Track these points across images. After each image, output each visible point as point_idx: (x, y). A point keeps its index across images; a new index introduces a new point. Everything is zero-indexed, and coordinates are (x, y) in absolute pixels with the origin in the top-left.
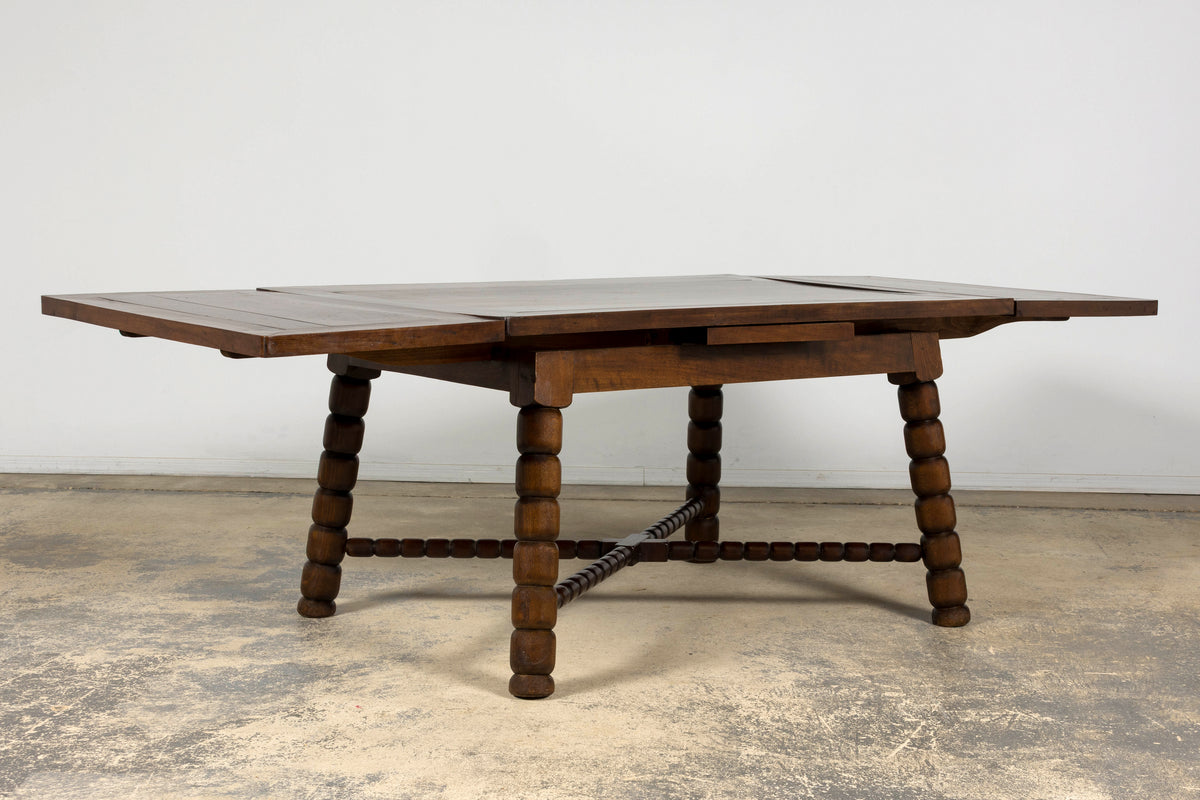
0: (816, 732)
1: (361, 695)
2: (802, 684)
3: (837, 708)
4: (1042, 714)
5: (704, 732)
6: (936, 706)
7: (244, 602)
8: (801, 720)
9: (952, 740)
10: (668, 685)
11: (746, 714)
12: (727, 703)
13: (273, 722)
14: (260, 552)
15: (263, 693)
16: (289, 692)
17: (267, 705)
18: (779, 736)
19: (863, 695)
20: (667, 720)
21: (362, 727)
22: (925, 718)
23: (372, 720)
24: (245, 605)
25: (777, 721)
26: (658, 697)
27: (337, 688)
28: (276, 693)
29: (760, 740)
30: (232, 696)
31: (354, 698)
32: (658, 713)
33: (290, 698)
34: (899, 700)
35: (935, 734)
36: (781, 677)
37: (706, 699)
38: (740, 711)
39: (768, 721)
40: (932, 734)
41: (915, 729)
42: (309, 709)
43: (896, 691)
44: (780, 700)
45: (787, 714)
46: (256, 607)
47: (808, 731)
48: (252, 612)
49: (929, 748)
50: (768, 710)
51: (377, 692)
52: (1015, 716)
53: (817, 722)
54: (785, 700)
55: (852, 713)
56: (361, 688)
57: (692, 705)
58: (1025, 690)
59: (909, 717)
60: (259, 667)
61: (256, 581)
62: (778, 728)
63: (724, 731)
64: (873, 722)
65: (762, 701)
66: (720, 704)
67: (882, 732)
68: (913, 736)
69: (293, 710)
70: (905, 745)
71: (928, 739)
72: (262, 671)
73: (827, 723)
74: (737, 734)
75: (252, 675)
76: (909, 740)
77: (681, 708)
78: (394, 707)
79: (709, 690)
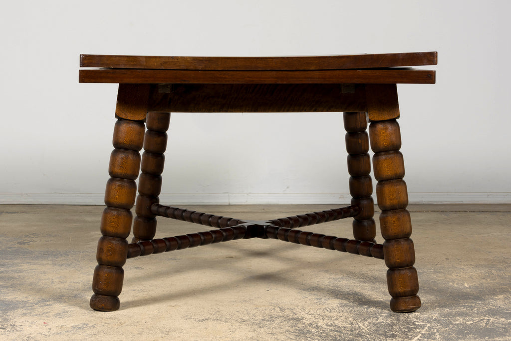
0: (357, 331)
1: (47, 317)
2: (345, 305)
3: (369, 318)
4: (507, 318)
5: (282, 333)
6: (436, 315)
8: (346, 325)
9: (450, 334)
10: (254, 307)
11: (308, 322)
12: (295, 316)
18: (332, 334)
20: (255, 327)
21: (48, 334)
22: (429, 322)
23: (54, 330)
25: (330, 326)
26: (248, 314)
27: (30, 313)
29: (320, 336)
31: (43, 318)
32: (249, 322)
35: (437, 331)
36: (329, 301)
37: (281, 314)
38: (305, 321)
39: (324, 326)
40: (435, 331)
41: (423, 328)
42: (11, 325)
44: (331, 314)
45: (336, 322)
47: (352, 331)
49: (435, 339)
50: (323, 320)
51: (58, 314)
52: (489, 320)
53: (357, 326)
54: (334, 314)
55: (379, 321)
56: (47, 313)
57: (272, 318)
58: (493, 305)
59: (418, 322)
62: (332, 330)
63: (296, 332)
64: (395, 325)
65: (319, 315)
66: (291, 317)
67: (401, 331)
68: (423, 332)
70: (418, 337)
71: (433, 333)
73: (364, 326)
74: (303, 333)
76: (420, 335)
77: (264, 320)
78: (69, 323)
79: (282, 310)
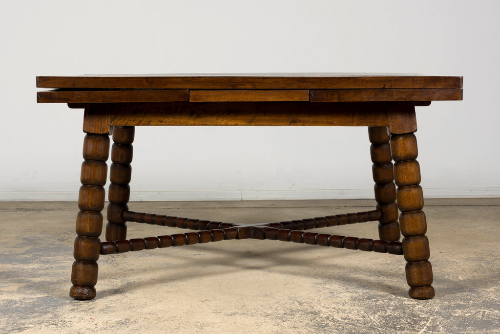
0: (369, 324)
1: (92, 312)
2: (356, 299)
3: (379, 311)
5: (303, 326)
6: (437, 308)
7: (17, 264)
8: (358, 318)
9: (451, 327)
10: (276, 302)
11: (325, 316)
12: (313, 310)
13: (40, 329)
14: (25, 239)
15: (33, 313)
16: (49, 312)
17: (36, 319)
18: (348, 327)
19: (393, 303)
20: (279, 321)
21: (95, 329)
22: (431, 315)
23: (101, 326)
24: (18, 266)
25: (345, 319)
27: (77, 309)
28: (41, 312)
29: (337, 329)
30: (14, 315)
31: (89, 314)
32: (272, 317)
33: (50, 315)
35: (440, 323)
36: (341, 295)
37: (300, 308)
38: (322, 315)
39: (340, 319)
40: (438, 323)
41: (427, 321)
42: (62, 321)
43: (412, 301)
44: (344, 308)
45: (350, 315)
46: (25, 267)
47: (365, 324)
48: (23, 270)
49: (439, 331)
50: (338, 313)
51: (102, 310)
52: (484, 312)
53: (369, 319)
54: (347, 307)
55: (389, 313)
56: (92, 308)
57: (292, 312)
58: (486, 298)
59: (422, 315)
60: (29, 299)
61: (24, 254)
62: (346, 323)
63: (315, 326)
64: (402, 318)
65: (334, 308)
66: (309, 311)
67: (408, 323)
68: (428, 325)
69: (52, 322)
70: (424, 330)
71: (438, 326)
72: (31, 301)
73: (375, 319)
74: (322, 326)
75: (26, 304)
76: (425, 327)
77: (286, 314)
78: (113, 318)
79: (300, 304)
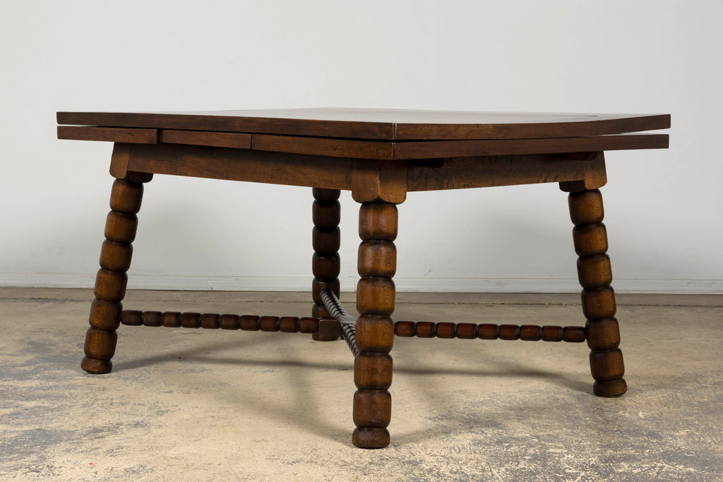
1: (95, 454)
2: (479, 443)
3: (508, 462)
4: (686, 465)
6: (594, 460)
7: (9, 381)
8: (476, 472)
11: (428, 467)
12: (412, 458)
13: (15, 477)
14: (31, 343)
15: (11, 453)
16: (33, 452)
19: (531, 451)
20: (359, 473)
22: (583, 469)
24: (10, 383)
25: (455, 473)
27: (75, 449)
31: (90, 456)
32: (352, 467)
33: (34, 457)
34: (562, 455)
36: (459, 437)
38: (423, 465)
39: (448, 473)
41: (575, 479)
42: (48, 466)
43: (560, 448)
44: (458, 456)
45: (464, 468)
46: (18, 385)
48: (15, 388)
51: (109, 452)
52: (662, 467)
53: (490, 474)
54: (463, 456)
55: (521, 466)
56: (97, 449)
58: (670, 445)
59: (570, 469)
60: (11, 432)
61: (23, 365)
64: (539, 473)
65: (443, 456)
66: (407, 459)
69: (34, 467)
72: (13, 435)
78: (122, 463)
